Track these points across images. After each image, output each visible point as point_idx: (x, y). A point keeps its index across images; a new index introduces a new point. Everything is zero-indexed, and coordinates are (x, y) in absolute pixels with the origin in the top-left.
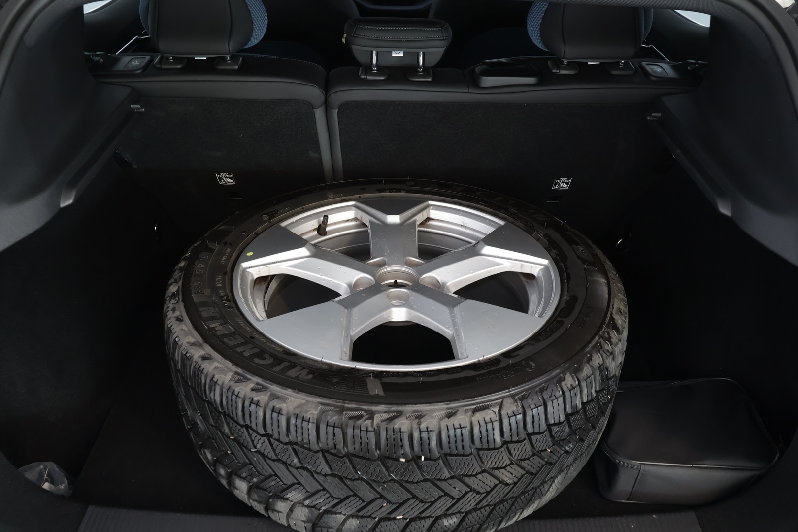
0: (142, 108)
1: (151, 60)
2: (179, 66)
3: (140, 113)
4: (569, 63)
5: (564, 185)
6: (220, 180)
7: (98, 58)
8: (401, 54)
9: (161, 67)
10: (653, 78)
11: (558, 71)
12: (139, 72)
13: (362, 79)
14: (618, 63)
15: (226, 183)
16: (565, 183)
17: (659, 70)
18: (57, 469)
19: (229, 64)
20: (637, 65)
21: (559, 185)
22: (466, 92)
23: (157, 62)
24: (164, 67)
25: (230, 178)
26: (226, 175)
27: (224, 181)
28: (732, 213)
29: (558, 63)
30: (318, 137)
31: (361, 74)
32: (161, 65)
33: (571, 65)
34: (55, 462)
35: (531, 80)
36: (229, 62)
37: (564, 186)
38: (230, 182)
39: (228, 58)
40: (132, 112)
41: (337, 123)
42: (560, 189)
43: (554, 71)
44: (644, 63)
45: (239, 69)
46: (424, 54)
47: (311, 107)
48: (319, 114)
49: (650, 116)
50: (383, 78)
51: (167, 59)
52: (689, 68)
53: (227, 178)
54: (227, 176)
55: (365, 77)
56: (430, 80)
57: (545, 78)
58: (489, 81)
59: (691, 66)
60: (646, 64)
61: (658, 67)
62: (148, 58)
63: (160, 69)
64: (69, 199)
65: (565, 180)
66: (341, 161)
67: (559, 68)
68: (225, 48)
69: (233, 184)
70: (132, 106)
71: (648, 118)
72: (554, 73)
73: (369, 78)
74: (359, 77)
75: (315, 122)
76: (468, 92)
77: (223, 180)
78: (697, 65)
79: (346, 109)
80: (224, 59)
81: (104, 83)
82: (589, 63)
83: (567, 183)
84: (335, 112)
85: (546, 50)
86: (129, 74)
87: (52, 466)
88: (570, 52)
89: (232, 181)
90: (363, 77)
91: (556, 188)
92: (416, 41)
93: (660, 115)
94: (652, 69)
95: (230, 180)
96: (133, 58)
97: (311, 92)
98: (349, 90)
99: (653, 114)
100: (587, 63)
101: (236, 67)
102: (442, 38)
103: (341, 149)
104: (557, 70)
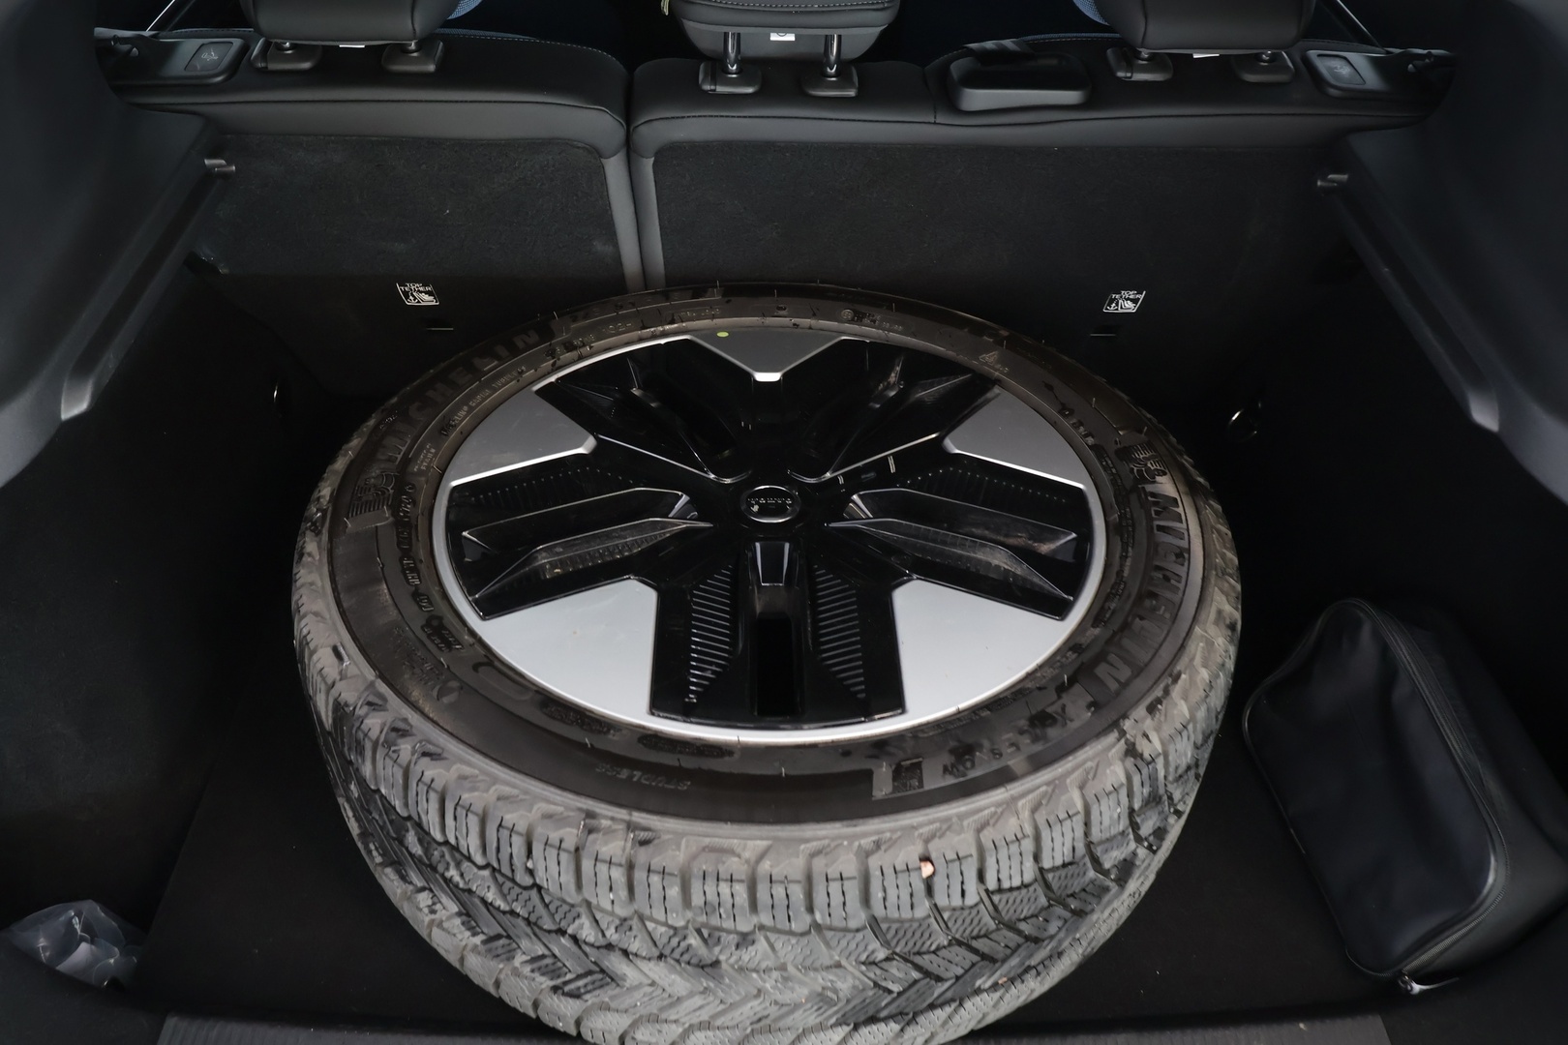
0: (229, 164)
1: (245, 50)
2: (306, 65)
3: (225, 176)
4: (1152, 58)
5: (1129, 305)
6: (407, 297)
7: (125, 47)
8: (791, 37)
9: (267, 68)
10: (1333, 92)
11: (1129, 75)
12: (219, 79)
13: (706, 92)
14: (1257, 57)
15: (419, 302)
16: (1131, 300)
17: (1345, 71)
18: (103, 914)
19: (416, 61)
20: (1298, 59)
21: (1117, 305)
22: (929, 123)
23: (256, 56)
24: (273, 66)
25: (426, 293)
26: (418, 286)
27: (415, 299)
28: (1502, 424)
29: (1129, 54)
30: (612, 216)
31: (703, 80)
32: (266, 61)
33: (1156, 62)
34: (96, 900)
35: (1071, 97)
36: (415, 54)
37: (1129, 307)
38: (427, 300)
39: (413, 46)
40: (209, 175)
41: (653, 184)
42: (1120, 311)
43: (1120, 74)
44: (1313, 54)
45: (438, 69)
46: (840, 37)
47: (597, 153)
48: (614, 169)
49: (1324, 179)
50: (750, 90)
51: (280, 48)
52: (1411, 66)
53: (421, 292)
54: (421, 289)
55: (713, 87)
56: (852, 93)
57: (1102, 92)
58: (978, 98)
59: (1417, 62)
60: (1319, 55)
61: (1343, 62)
62: (237, 43)
63: (264, 71)
64: (80, 400)
65: (1132, 294)
66: (662, 258)
67: (1131, 67)
68: (406, 26)
69: (434, 303)
70: (207, 162)
71: (1319, 183)
72: (1119, 78)
73: (720, 89)
74: (698, 87)
75: (604, 182)
76: (935, 123)
77: (413, 296)
78: (1427, 60)
79: (669, 156)
80: (403, 50)
81: (139, 105)
82: (1196, 56)
83: (1135, 301)
84: (648, 164)
85: (1104, 23)
86: (196, 85)
87: (92, 909)
88: (1158, 34)
89: (431, 298)
90: (707, 87)
91: (1112, 309)
92: (823, 12)
93: (1344, 177)
94: (1330, 70)
95: (426, 297)
96: (203, 45)
97: (595, 123)
98: (678, 118)
99: (1330, 176)
100: (1192, 55)
101: (432, 68)
102: (881, 6)
103: (661, 235)
104: (1127, 72)
